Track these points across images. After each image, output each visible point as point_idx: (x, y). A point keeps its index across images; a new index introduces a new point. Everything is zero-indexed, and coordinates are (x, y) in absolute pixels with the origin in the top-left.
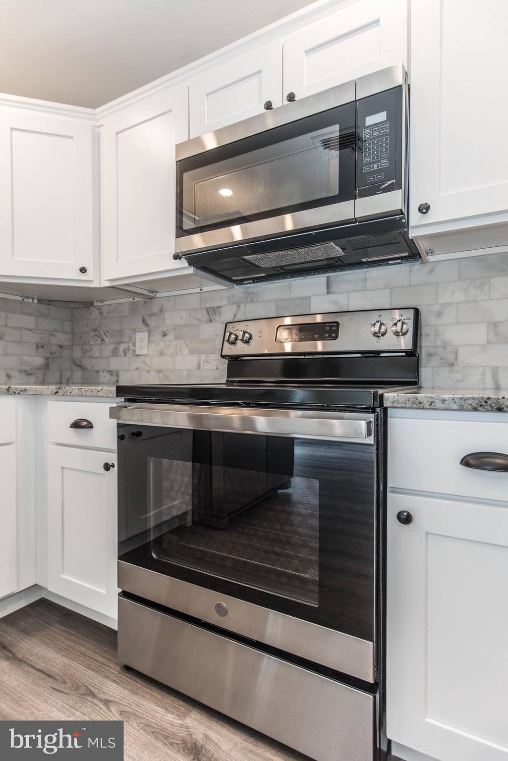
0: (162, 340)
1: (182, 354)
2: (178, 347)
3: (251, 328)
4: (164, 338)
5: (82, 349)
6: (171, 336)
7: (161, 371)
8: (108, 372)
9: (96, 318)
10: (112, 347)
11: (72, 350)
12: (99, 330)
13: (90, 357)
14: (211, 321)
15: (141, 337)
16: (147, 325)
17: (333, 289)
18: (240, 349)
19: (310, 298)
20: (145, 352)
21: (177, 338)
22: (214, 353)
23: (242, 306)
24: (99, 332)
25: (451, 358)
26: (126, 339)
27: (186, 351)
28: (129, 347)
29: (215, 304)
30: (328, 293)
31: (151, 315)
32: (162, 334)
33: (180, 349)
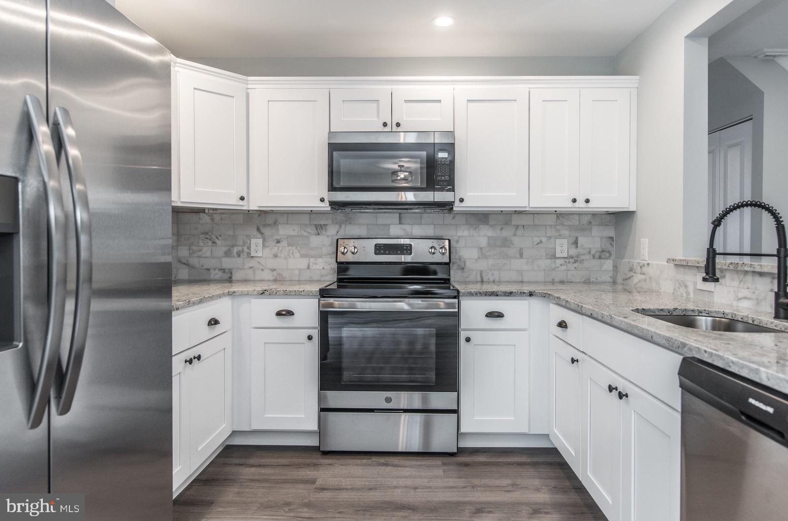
0: (275, 246)
1: (294, 257)
2: (291, 252)
3: (355, 244)
4: (278, 245)
5: (189, 249)
6: (284, 243)
7: (275, 270)
8: (220, 270)
9: (207, 223)
10: (225, 249)
11: (177, 249)
12: (210, 234)
13: (200, 257)
14: (319, 234)
15: (256, 243)
16: (261, 233)
17: (403, 221)
19: (389, 225)
20: (260, 254)
21: (289, 245)
22: (321, 257)
23: (343, 226)
24: (210, 235)
25: (462, 264)
26: (241, 243)
27: (297, 255)
28: (243, 249)
29: (322, 223)
30: (400, 224)
31: (265, 226)
32: (276, 241)
33: (293, 253)
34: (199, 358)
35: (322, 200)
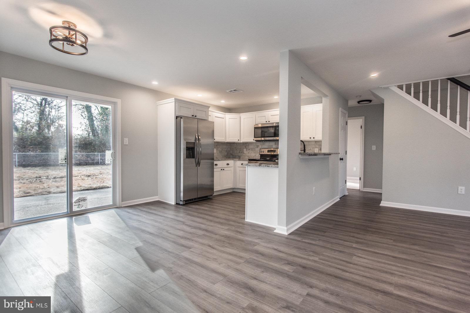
3: (264, 150)
6: (250, 150)
7: (248, 156)
8: (238, 156)
9: (236, 146)
10: (239, 151)
11: (230, 151)
12: (236, 148)
13: (234, 153)
14: (257, 148)
15: (245, 150)
18: (262, 153)
19: (272, 145)
20: (246, 152)
21: (251, 150)
23: (262, 146)
26: (242, 150)
27: (253, 153)
29: (258, 145)
30: (275, 145)
31: (247, 146)
32: (248, 149)
34: (224, 169)
35: (253, 140)
